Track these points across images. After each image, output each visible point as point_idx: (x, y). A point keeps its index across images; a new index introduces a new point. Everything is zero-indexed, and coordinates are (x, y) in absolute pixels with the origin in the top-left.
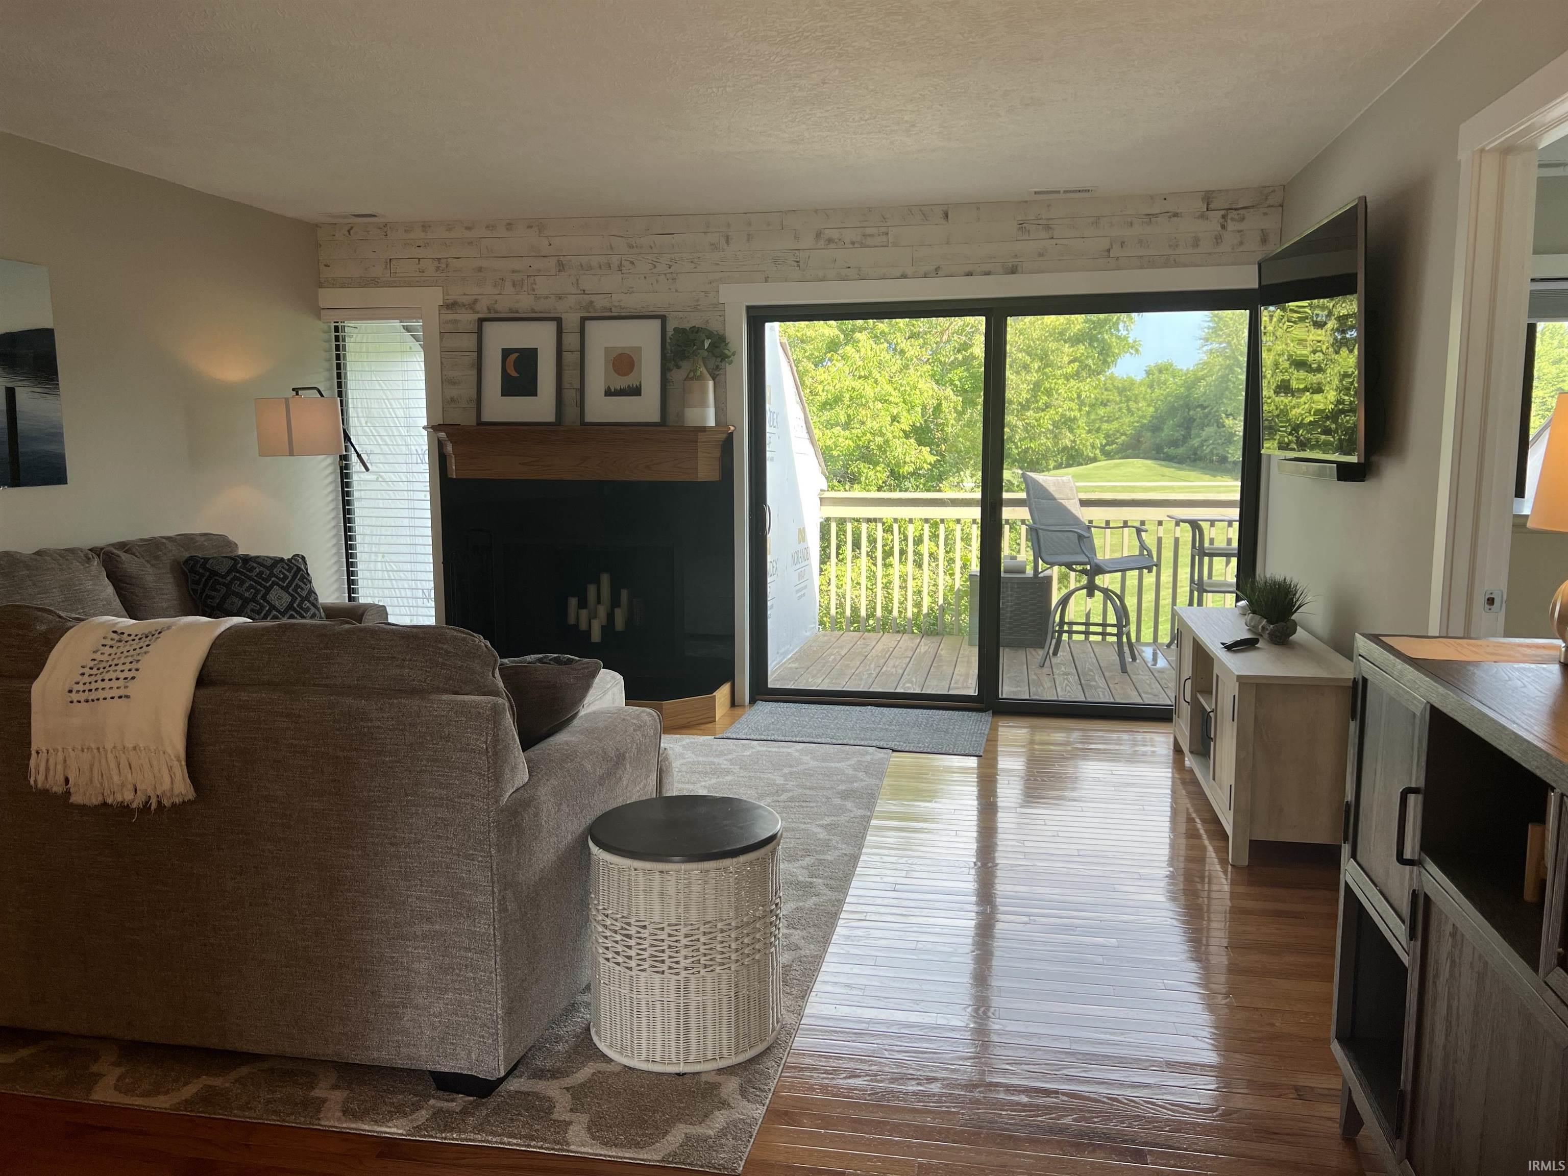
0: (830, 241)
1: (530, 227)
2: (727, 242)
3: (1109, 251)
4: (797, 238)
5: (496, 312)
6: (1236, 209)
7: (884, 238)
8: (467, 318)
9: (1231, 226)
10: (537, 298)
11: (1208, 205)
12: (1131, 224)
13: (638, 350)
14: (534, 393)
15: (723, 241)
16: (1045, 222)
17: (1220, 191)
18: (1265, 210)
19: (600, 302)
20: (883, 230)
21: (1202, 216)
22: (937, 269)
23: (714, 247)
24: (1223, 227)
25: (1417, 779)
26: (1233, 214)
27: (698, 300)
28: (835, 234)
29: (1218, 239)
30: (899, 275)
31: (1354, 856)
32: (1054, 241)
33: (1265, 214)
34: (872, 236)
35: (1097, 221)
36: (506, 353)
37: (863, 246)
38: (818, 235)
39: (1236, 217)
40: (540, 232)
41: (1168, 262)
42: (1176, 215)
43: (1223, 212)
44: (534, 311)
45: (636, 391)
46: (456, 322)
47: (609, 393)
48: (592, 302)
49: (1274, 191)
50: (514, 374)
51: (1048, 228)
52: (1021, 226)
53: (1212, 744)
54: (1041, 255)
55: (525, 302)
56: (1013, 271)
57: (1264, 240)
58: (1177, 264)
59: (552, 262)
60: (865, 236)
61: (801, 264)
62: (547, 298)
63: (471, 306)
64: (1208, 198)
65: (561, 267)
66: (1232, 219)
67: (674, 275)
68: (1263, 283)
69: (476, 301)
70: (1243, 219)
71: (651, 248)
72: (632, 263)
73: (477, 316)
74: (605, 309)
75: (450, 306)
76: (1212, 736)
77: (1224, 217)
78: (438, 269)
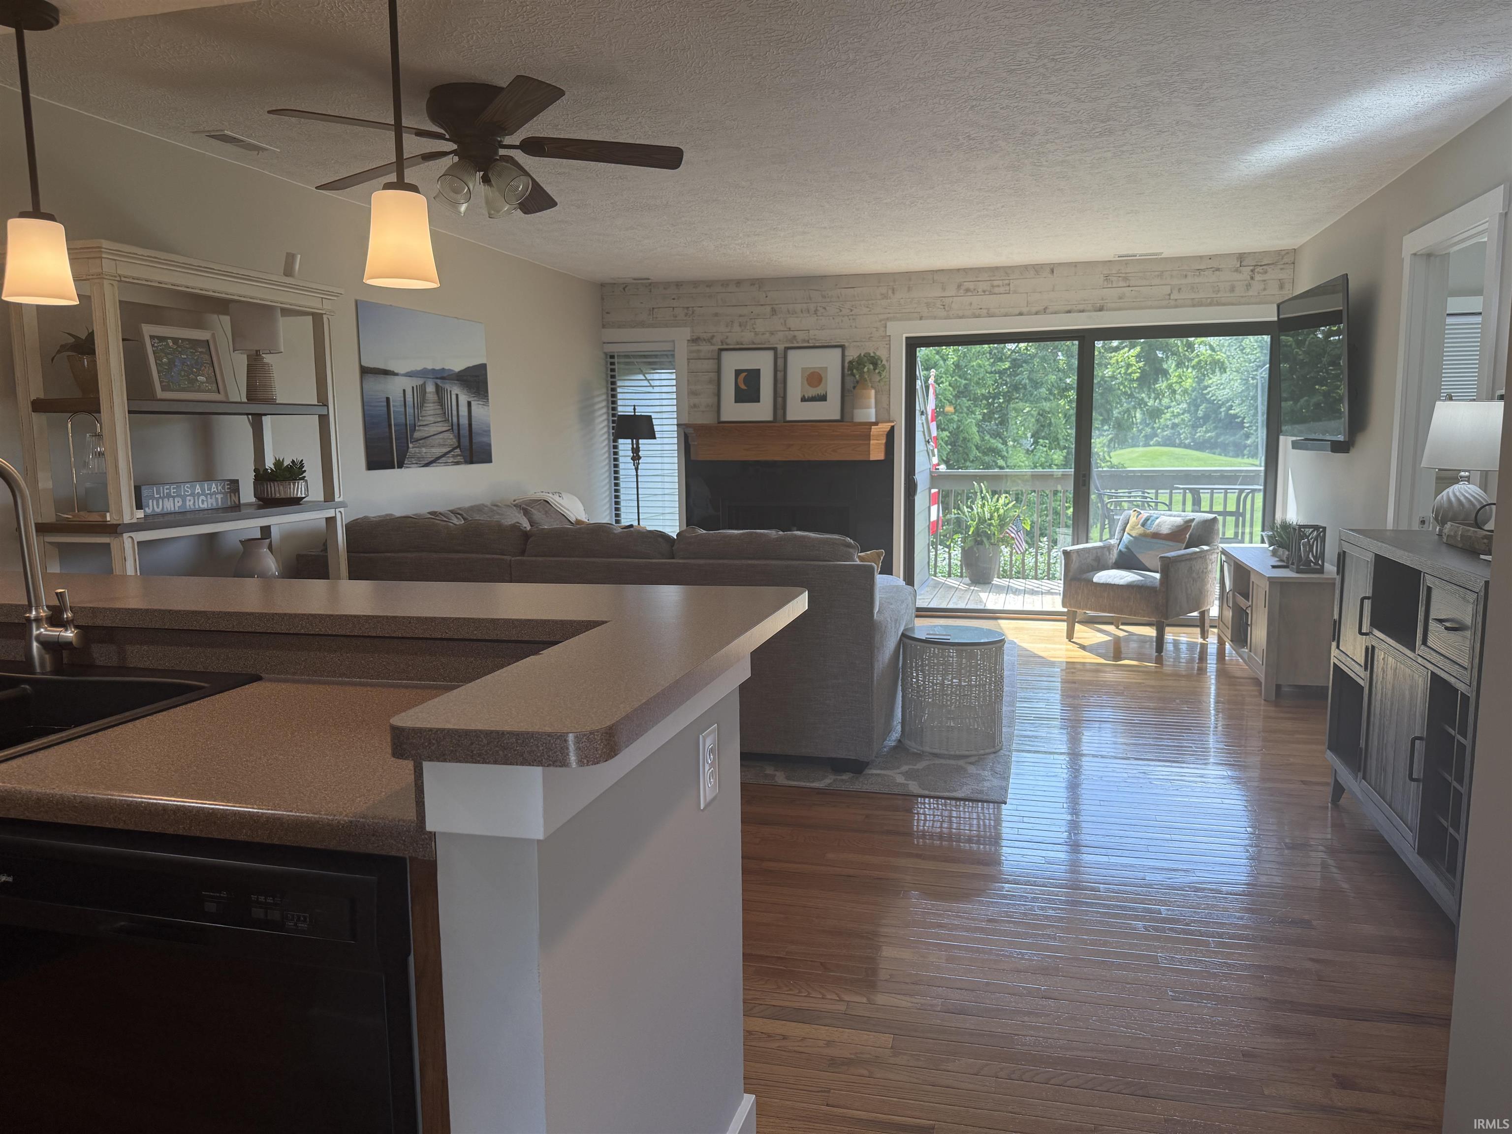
0: (968, 290)
1: (752, 284)
2: (893, 293)
3: (1170, 295)
4: (944, 289)
5: (727, 344)
6: (1261, 266)
7: (1007, 288)
8: (706, 348)
9: (1258, 277)
10: (756, 334)
11: (1241, 262)
12: (1186, 276)
13: (825, 369)
14: (757, 400)
15: (890, 292)
16: (1124, 275)
17: (1250, 253)
18: (1282, 266)
19: (801, 335)
20: (1007, 282)
21: (1237, 270)
22: (1045, 309)
23: (885, 297)
24: (1252, 278)
26: (1259, 269)
27: (871, 333)
28: (971, 286)
29: (1248, 286)
30: (1017, 312)
32: (1131, 289)
33: (1281, 269)
34: (998, 286)
35: (1161, 275)
36: (738, 373)
37: (991, 293)
38: (959, 286)
39: (1261, 271)
40: (760, 287)
41: (1211, 303)
42: (1218, 270)
43: (1252, 268)
44: (754, 343)
45: (824, 398)
46: (699, 351)
47: (804, 399)
48: (795, 336)
49: (1288, 253)
50: (743, 387)
51: (1126, 279)
52: (1107, 277)
53: (1249, 628)
54: (1120, 298)
55: (747, 337)
56: (1101, 309)
57: (1281, 287)
59: (768, 309)
60: (993, 286)
61: (946, 307)
62: (763, 334)
63: (710, 340)
64: (1242, 257)
65: (774, 312)
66: (1258, 273)
67: (854, 317)
68: (1281, 317)
69: (713, 337)
70: (1266, 272)
71: (838, 297)
72: (825, 308)
73: (716, 348)
74: (804, 341)
75: (695, 340)
76: (1249, 623)
77: (1252, 271)
78: (686, 315)
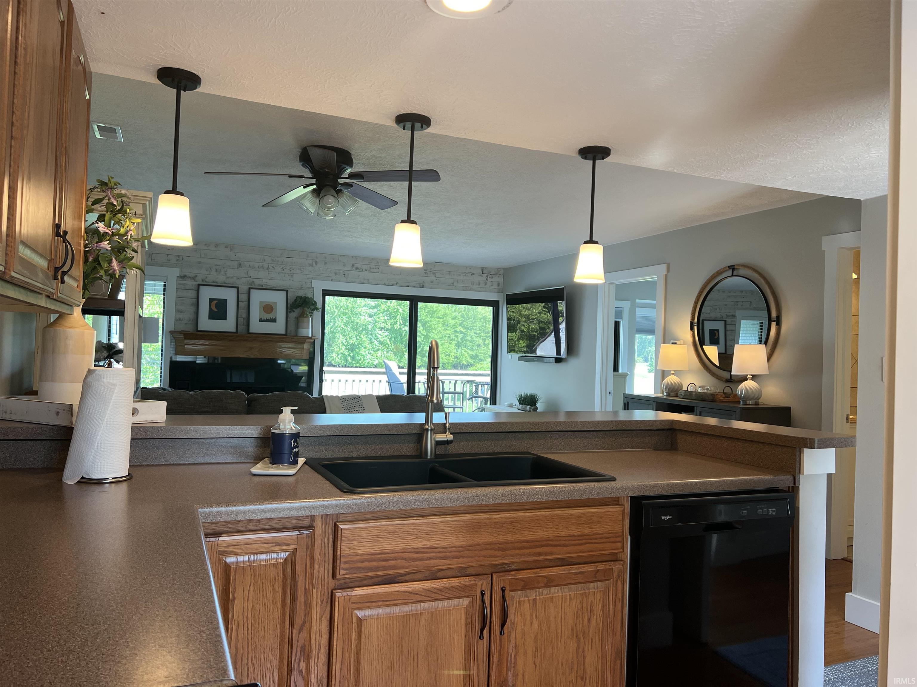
0: (357, 268)
1: (226, 247)
2: (316, 264)
3: (453, 283)
4: (344, 266)
5: (206, 282)
6: (490, 274)
7: (378, 270)
8: (191, 284)
9: (489, 279)
10: (227, 278)
11: (482, 272)
12: (460, 275)
13: (276, 303)
14: (225, 319)
15: (314, 263)
16: (433, 271)
17: (486, 268)
18: (498, 276)
19: (257, 282)
20: (378, 267)
21: (481, 275)
22: (397, 283)
23: (310, 265)
24: (487, 280)
27: (302, 285)
28: (359, 266)
29: (486, 283)
30: (383, 284)
32: (436, 278)
34: (373, 268)
35: (449, 273)
36: (211, 300)
37: (370, 272)
38: (353, 266)
40: (231, 250)
41: (471, 289)
42: (473, 274)
44: (225, 283)
45: (274, 320)
46: (185, 284)
47: (261, 320)
48: (253, 282)
49: (500, 270)
50: (214, 309)
51: (434, 273)
52: (425, 271)
54: (432, 282)
55: (221, 279)
56: (423, 287)
57: (498, 285)
58: (473, 290)
59: (236, 264)
60: (371, 268)
61: (346, 276)
62: (232, 278)
63: (194, 278)
64: (483, 269)
65: (240, 265)
66: (490, 277)
67: (292, 275)
69: (196, 276)
70: (492, 278)
71: (282, 262)
72: (274, 267)
73: (197, 283)
74: (259, 285)
75: (183, 277)
77: (487, 276)
78: (177, 260)
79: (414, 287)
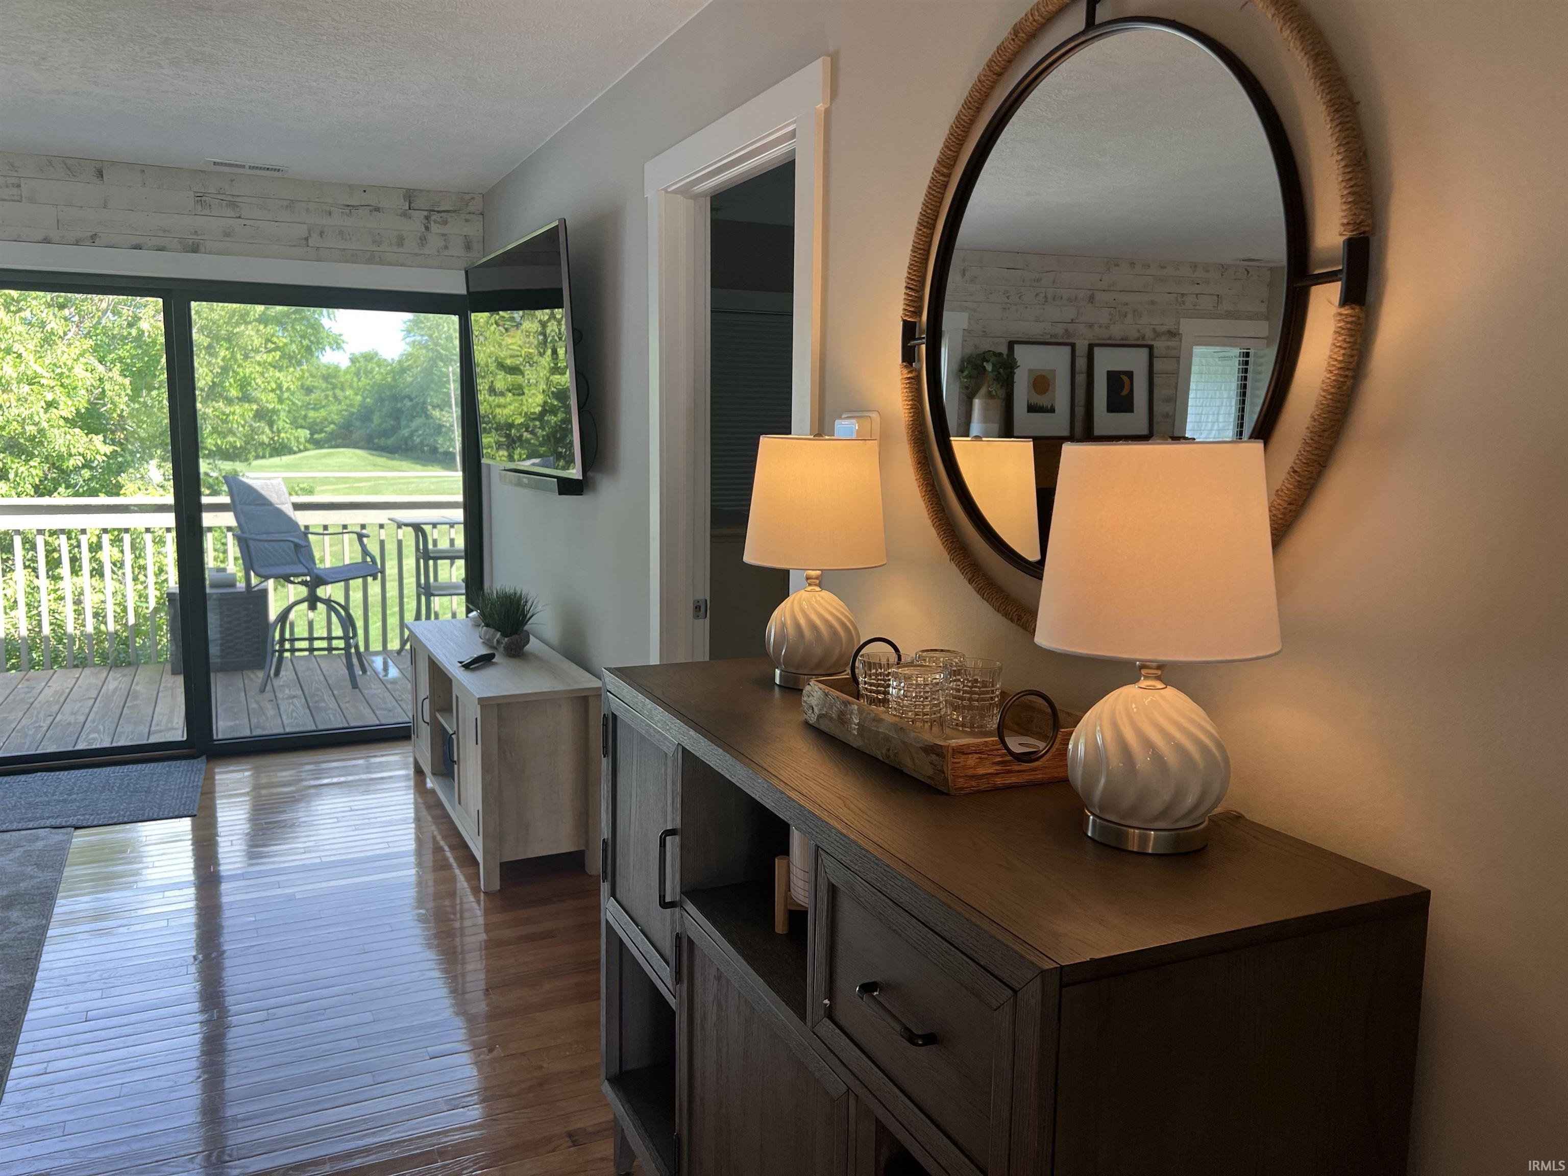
3: (307, 239)
6: (438, 212)
7: (15, 192)
9: (435, 228)
11: (410, 203)
12: (330, 213)
16: (229, 198)
17: (421, 191)
18: (468, 217)
20: (12, 180)
21: (404, 214)
22: (94, 237)
24: (427, 228)
25: (673, 820)
26: (435, 216)
29: (423, 240)
31: (613, 894)
32: (242, 222)
33: (467, 221)
35: (291, 205)
39: (439, 220)
41: (371, 259)
42: (377, 209)
43: (426, 213)
49: (473, 198)
51: (233, 205)
52: (200, 198)
53: (456, 767)
54: (227, 235)
56: (195, 249)
57: (468, 247)
58: (382, 262)
64: (410, 195)
66: (435, 222)
68: (471, 290)
70: (445, 223)
76: (455, 759)
77: (427, 218)
79: (162, 249)
